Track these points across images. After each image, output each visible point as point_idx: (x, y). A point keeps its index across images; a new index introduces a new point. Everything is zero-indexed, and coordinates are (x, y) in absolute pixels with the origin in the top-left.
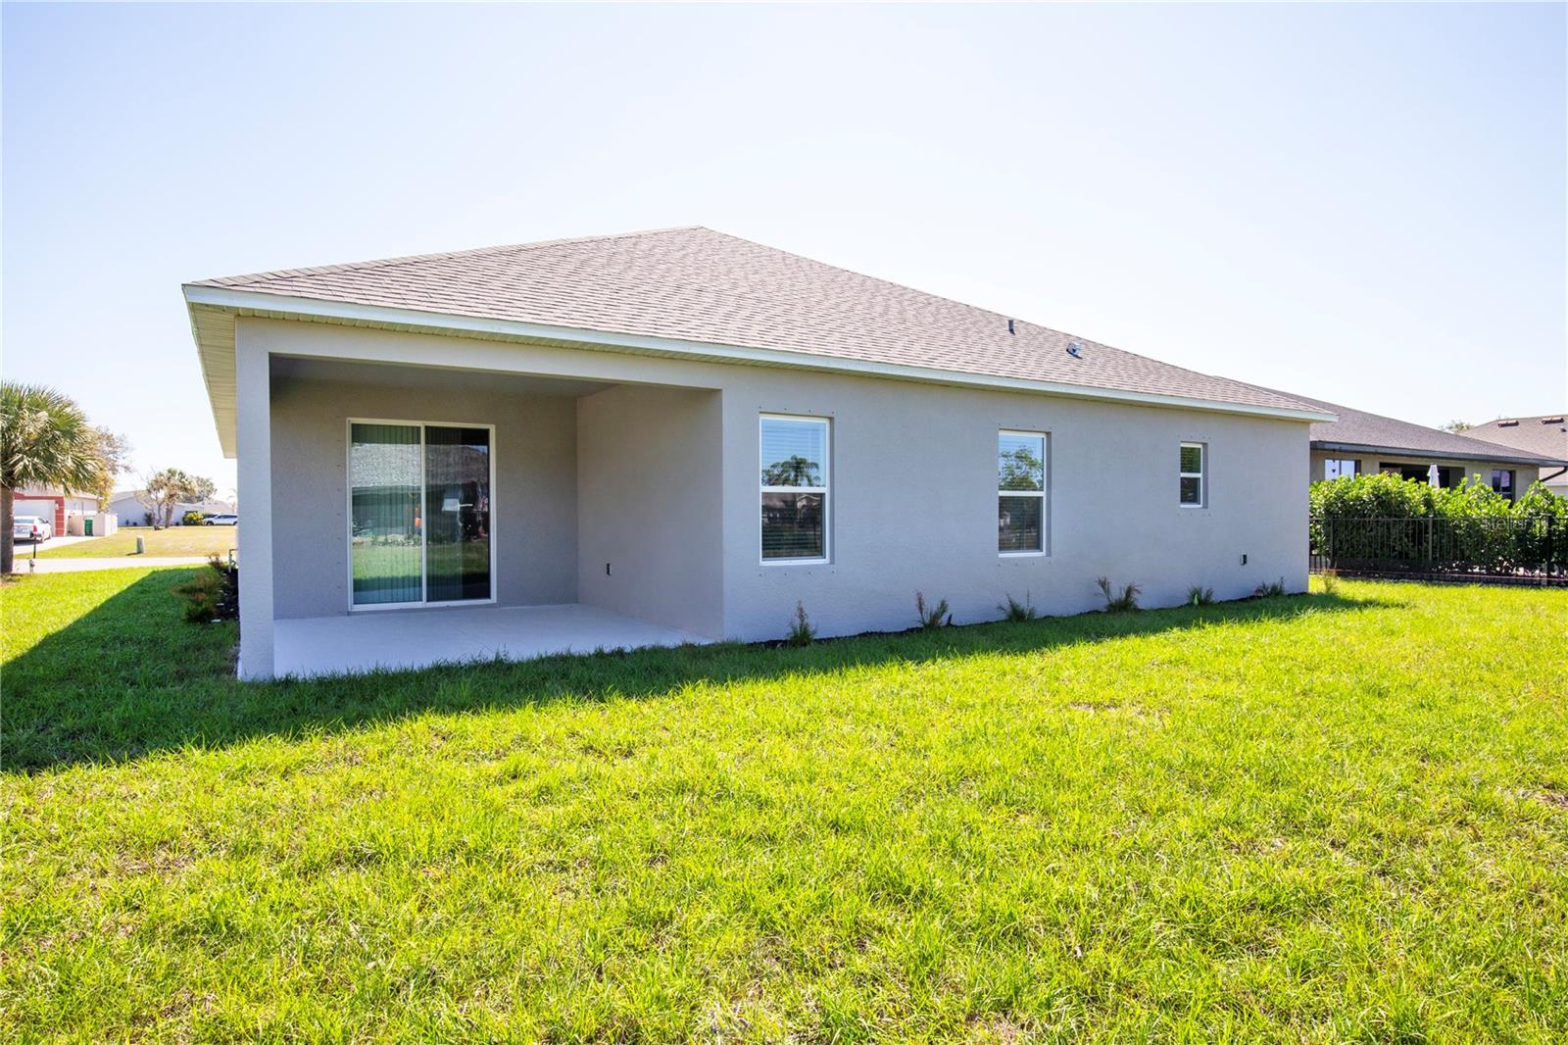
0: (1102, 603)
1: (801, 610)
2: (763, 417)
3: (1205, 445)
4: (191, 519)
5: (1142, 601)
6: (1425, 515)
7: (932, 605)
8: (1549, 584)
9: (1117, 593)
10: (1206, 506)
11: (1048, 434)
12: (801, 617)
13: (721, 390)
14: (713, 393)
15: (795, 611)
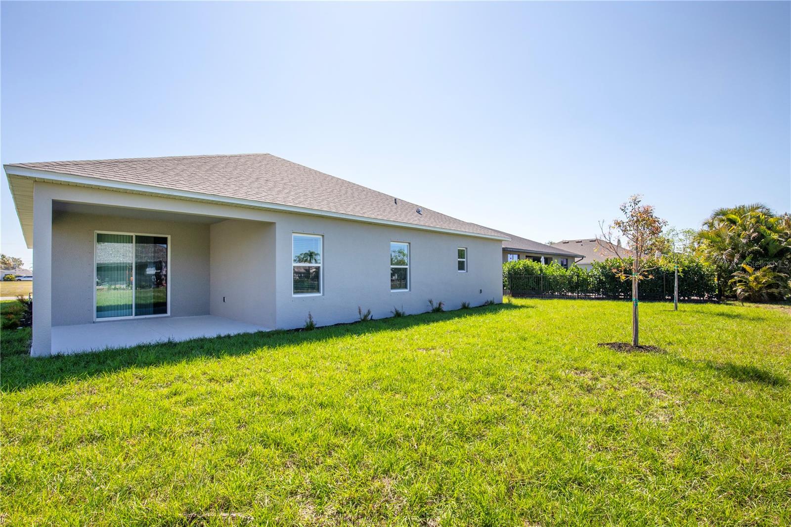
0: (430, 309)
1: (310, 315)
4: (8, 278)
5: (445, 308)
6: (540, 275)
7: (364, 312)
8: (578, 298)
9: (436, 305)
10: (467, 272)
11: (409, 243)
12: (310, 318)
13: (275, 223)
14: (272, 224)
15: (307, 315)
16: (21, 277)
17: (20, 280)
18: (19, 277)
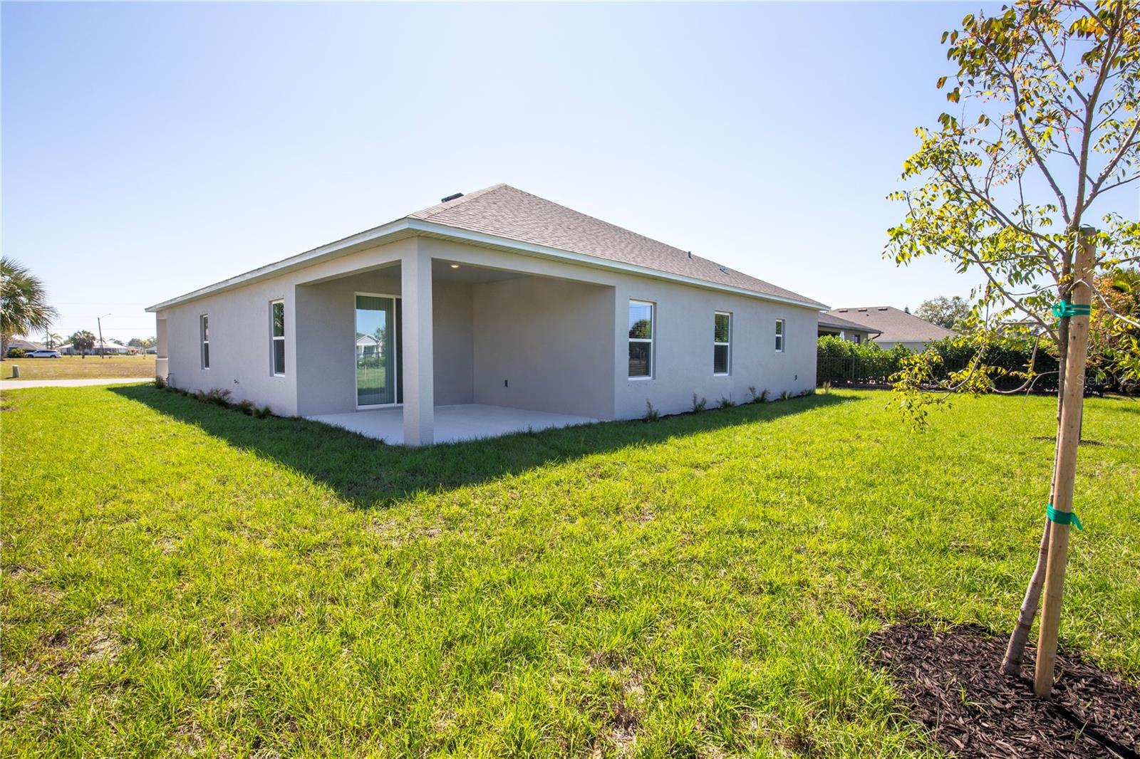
0: (751, 399)
1: (648, 403)
2: (631, 302)
3: (783, 320)
5: (770, 398)
6: (851, 356)
9: (758, 394)
10: (783, 351)
12: (650, 407)
13: (614, 287)
14: (613, 287)
15: (646, 403)
16: (32, 351)
17: (32, 357)
18: (29, 351)
